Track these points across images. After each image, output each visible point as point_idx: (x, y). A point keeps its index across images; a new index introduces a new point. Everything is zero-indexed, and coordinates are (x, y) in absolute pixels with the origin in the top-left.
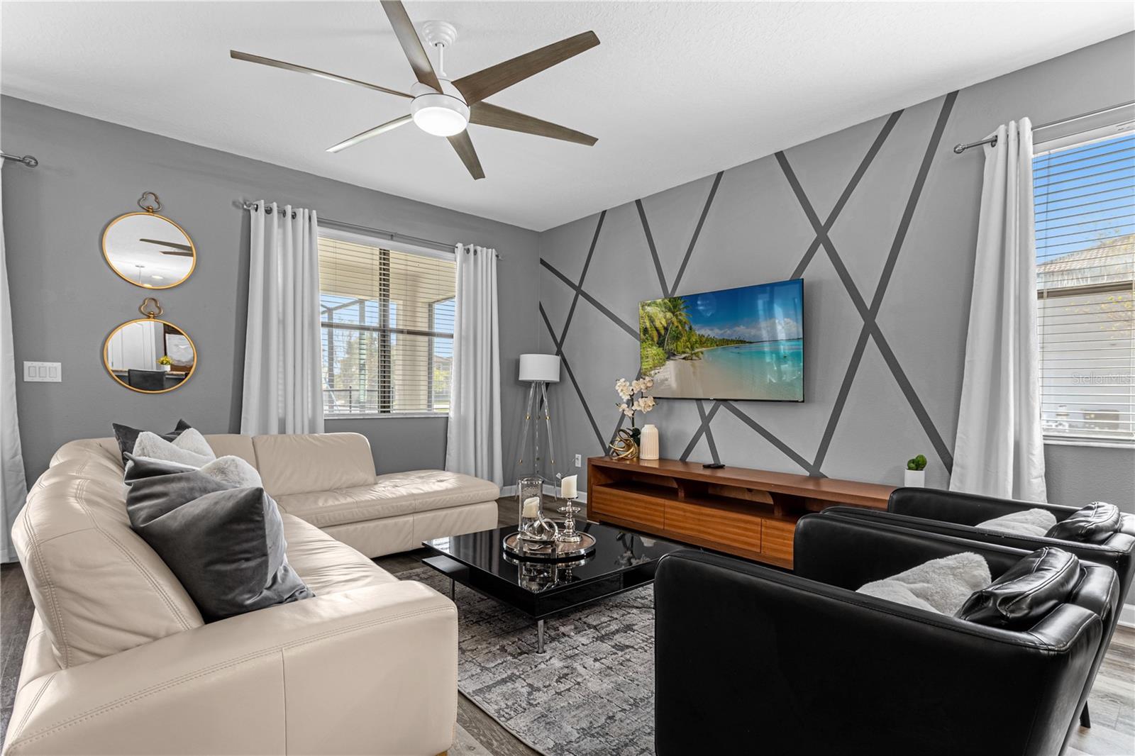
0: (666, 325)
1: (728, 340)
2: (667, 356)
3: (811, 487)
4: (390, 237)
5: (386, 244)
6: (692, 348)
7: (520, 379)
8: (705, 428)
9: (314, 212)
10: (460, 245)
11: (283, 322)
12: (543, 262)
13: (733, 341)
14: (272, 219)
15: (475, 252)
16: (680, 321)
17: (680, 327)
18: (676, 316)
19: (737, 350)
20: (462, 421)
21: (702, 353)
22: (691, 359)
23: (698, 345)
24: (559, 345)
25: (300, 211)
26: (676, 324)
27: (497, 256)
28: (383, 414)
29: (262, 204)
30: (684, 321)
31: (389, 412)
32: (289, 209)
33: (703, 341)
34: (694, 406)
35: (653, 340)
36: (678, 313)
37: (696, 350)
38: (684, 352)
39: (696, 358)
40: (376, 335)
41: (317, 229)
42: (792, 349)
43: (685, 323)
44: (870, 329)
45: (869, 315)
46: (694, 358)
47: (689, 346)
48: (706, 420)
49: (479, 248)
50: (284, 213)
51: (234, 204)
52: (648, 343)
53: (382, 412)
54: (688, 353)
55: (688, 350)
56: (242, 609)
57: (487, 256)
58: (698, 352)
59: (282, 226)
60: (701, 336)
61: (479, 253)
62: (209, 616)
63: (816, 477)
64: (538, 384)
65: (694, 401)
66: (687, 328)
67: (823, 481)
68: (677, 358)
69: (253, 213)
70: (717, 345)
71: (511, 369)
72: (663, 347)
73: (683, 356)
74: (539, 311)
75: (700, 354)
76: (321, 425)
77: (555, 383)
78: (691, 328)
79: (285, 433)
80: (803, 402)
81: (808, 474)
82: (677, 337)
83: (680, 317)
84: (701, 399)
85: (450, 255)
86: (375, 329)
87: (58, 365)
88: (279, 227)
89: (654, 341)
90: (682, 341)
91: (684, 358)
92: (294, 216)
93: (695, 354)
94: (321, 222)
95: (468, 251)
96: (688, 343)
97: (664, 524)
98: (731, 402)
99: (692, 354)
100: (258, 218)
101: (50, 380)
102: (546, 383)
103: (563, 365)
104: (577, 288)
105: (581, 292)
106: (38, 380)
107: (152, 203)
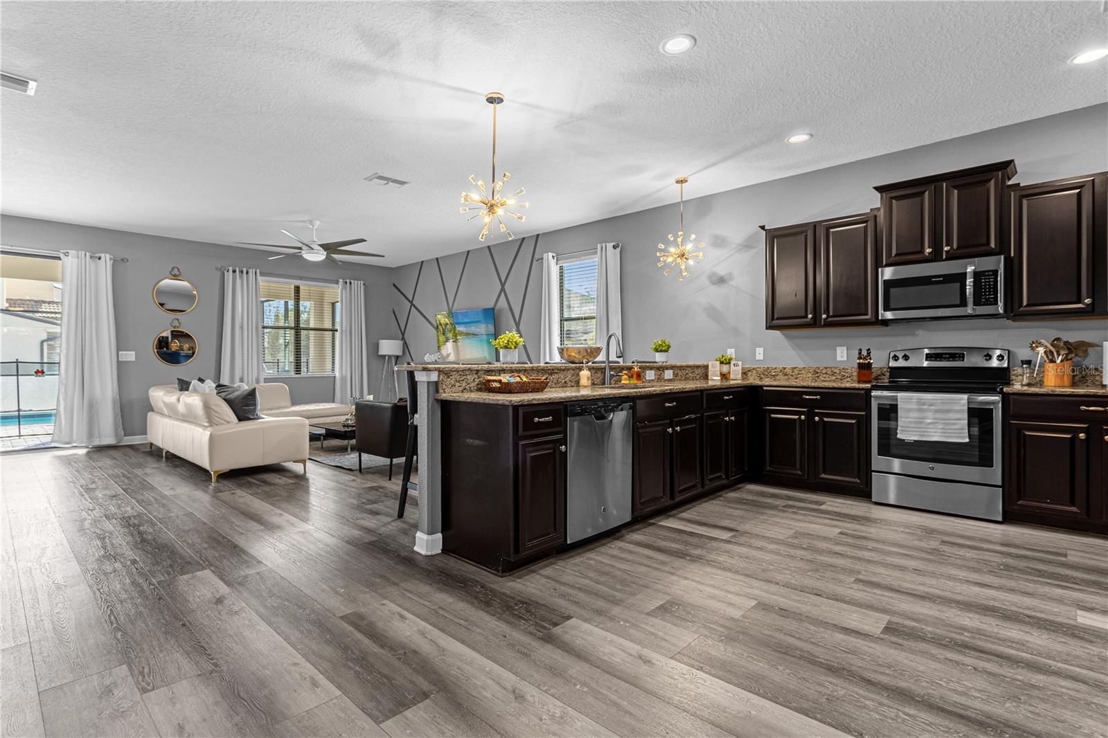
5: (298, 282)
7: (379, 354)
9: (258, 271)
10: (341, 280)
11: (242, 328)
12: (394, 285)
14: (236, 276)
15: (350, 283)
20: (343, 379)
24: (403, 334)
25: (250, 271)
27: (364, 284)
28: (297, 375)
29: (231, 268)
31: (300, 374)
32: (245, 270)
40: (293, 331)
41: (260, 278)
49: (352, 281)
50: (242, 272)
51: (217, 269)
53: (296, 373)
56: (250, 419)
57: (358, 286)
59: (241, 278)
61: (353, 284)
62: (240, 420)
64: (390, 356)
69: (226, 273)
71: (374, 348)
74: (393, 313)
77: (400, 356)
85: (335, 286)
86: (291, 328)
87: (134, 353)
88: (240, 278)
92: (247, 273)
94: (262, 274)
95: (346, 283)
100: (229, 276)
101: (129, 360)
102: (395, 356)
103: (405, 345)
104: (411, 302)
105: (412, 305)
106: (125, 360)
107: (176, 272)
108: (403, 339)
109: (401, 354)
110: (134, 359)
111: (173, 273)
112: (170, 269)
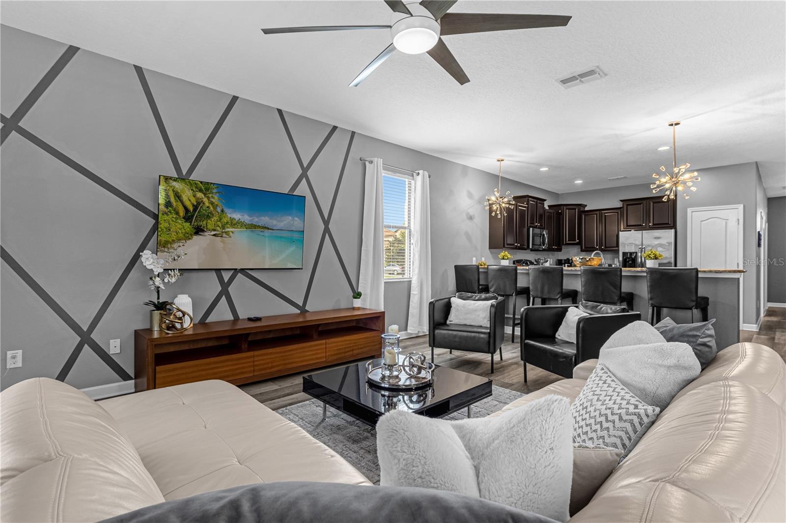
1: (255, 226)
2: (194, 231)
3: (301, 320)
6: (223, 227)
8: (225, 292)
13: (259, 227)
16: (212, 203)
17: (212, 208)
18: (208, 198)
21: (233, 232)
22: (222, 236)
23: (228, 226)
26: (207, 204)
30: (216, 203)
33: (234, 224)
35: (177, 213)
36: (210, 195)
37: (227, 230)
38: (215, 230)
39: (226, 236)
43: (217, 205)
44: (327, 230)
45: (326, 222)
46: (224, 235)
47: (220, 225)
48: (225, 286)
52: (171, 216)
54: (218, 231)
55: (218, 228)
58: (228, 231)
60: (232, 219)
63: (303, 311)
66: (219, 210)
67: (307, 314)
68: (206, 234)
70: (246, 228)
73: (213, 233)
75: (231, 233)
78: (222, 211)
80: (302, 268)
81: (299, 312)
82: (208, 216)
83: (212, 199)
84: (220, 269)
89: (179, 216)
90: (213, 220)
91: (214, 235)
93: (226, 232)
96: (219, 223)
98: (246, 271)
99: (223, 232)
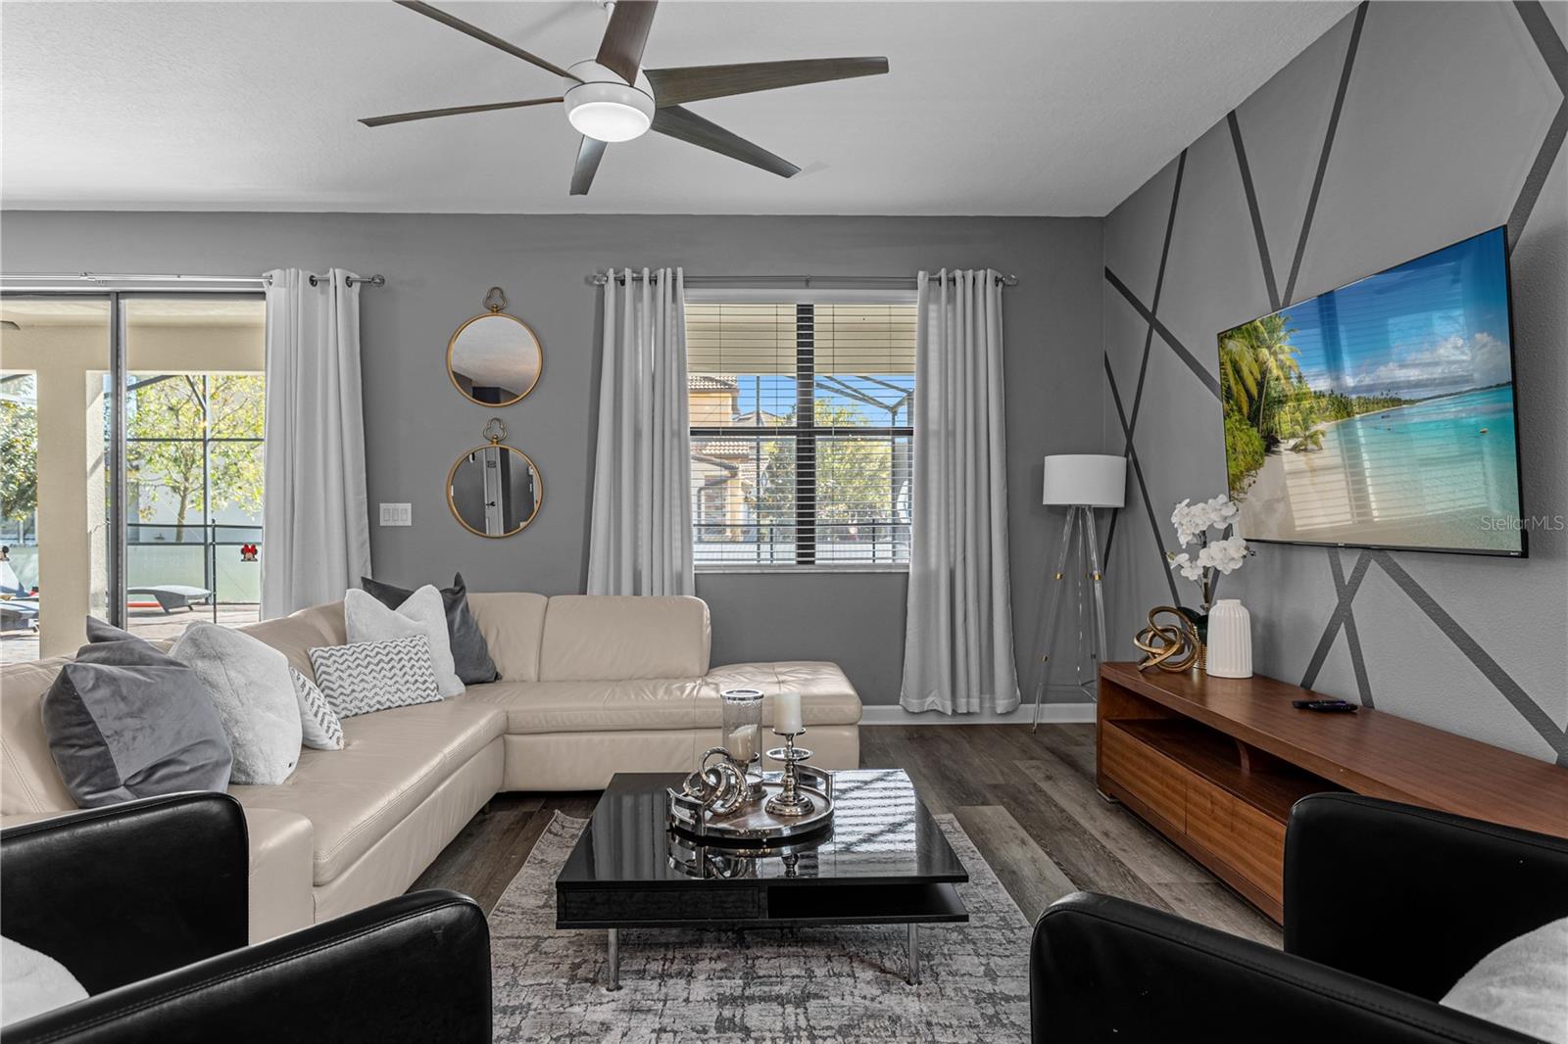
0: (1259, 377)
1: (1367, 401)
2: (1265, 445)
4: (804, 284)
5: (805, 295)
6: (1306, 424)
7: (1046, 502)
8: (1343, 615)
10: (921, 275)
11: (637, 434)
13: (1376, 402)
14: (624, 292)
15: (952, 280)
16: (1282, 366)
17: (1283, 380)
18: (1275, 355)
19: (1385, 423)
20: (927, 579)
21: (1323, 434)
22: (1305, 450)
23: (1314, 416)
24: (1129, 433)
25: (660, 275)
26: (1275, 371)
27: (1000, 280)
28: (800, 566)
29: (611, 273)
30: (1288, 364)
31: (813, 562)
32: (646, 273)
33: (1324, 406)
34: (1323, 559)
35: (1240, 410)
36: (1277, 347)
37: (1313, 429)
38: (1293, 435)
39: (1314, 447)
41: (684, 294)
42: (1494, 413)
43: (1290, 368)
46: (1311, 446)
47: (1301, 419)
48: (1347, 592)
49: (959, 273)
50: (643, 280)
52: (1233, 419)
53: (799, 563)
54: (1299, 436)
55: (1299, 428)
57: (976, 284)
58: (1316, 433)
59: (638, 297)
60: (1320, 395)
61: (959, 281)
64: (1080, 511)
65: (1325, 550)
66: (1294, 379)
68: (1282, 448)
69: (606, 288)
70: (1349, 414)
71: (1025, 481)
72: (1258, 425)
73: (1292, 443)
74: (1105, 369)
75: (1321, 436)
76: (689, 583)
77: (1116, 511)
78: (1300, 380)
79: (585, 593)
80: (1524, 554)
82: (1279, 401)
83: (1281, 357)
84: (1335, 546)
85: (905, 294)
86: (790, 432)
87: (409, 507)
88: (633, 298)
89: (1242, 414)
90: (1287, 408)
91: (1294, 449)
92: (652, 281)
93: (1311, 437)
94: (689, 281)
95: (940, 281)
96: (1298, 413)
97: (1186, 823)
98: (1391, 554)
99: (1306, 438)
100: (608, 294)
101: (400, 524)
102: (1099, 512)
103: (1134, 473)
104: (1150, 317)
105: (1155, 325)
106: (390, 524)
107: (497, 300)
108: (1129, 450)
109: (1120, 504)
110: (410, 524)
111: (492, 302)
112: (485, 294)
